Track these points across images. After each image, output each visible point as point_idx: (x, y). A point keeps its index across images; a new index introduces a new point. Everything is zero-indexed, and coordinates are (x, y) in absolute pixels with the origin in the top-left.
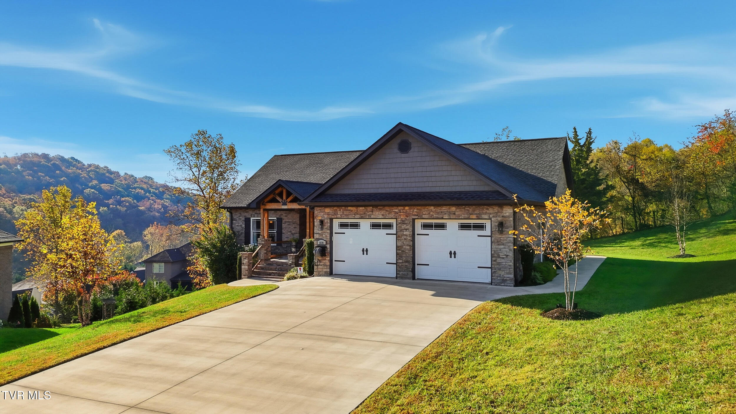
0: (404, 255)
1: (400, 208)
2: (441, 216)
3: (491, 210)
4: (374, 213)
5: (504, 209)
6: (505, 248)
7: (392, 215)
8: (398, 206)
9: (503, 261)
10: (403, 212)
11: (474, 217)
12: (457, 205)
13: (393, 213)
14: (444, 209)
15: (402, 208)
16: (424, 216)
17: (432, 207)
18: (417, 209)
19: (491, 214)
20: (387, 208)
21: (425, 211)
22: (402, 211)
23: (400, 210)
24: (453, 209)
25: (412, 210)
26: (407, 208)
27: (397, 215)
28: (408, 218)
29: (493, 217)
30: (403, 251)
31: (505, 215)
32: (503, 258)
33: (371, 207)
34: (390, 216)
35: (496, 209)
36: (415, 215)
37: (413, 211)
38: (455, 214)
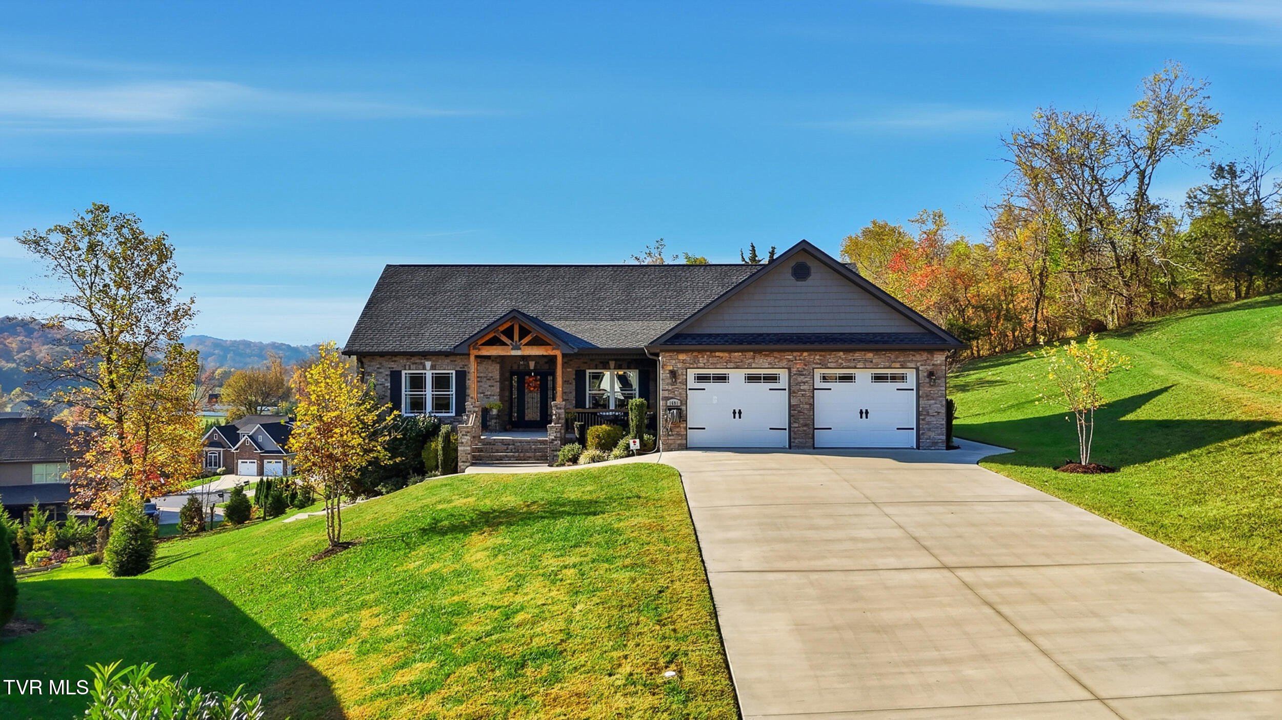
0: (802, 417)
1: (795, 354)
2: (852, 365)
3: (918, 357)
4: (756, 361)
5: (935, 356)
6: (936, 403)
7: (784, 363)
8: (792, 351)
9: (933, 419)
10: (800, 360)
11: (898, 365)
12: (876, 351)
13: (785, 361)
14: (857, 355)
15: (799, 354)
16: (829, 365)
17: (841, 353)
18: (820, 356)
19: (918, 361)
20: (776, 354)
21: (831, 358)
22: (798, 358)
23: (795, 357)
24: (870, 355)
25: (812, 357)
26: (805, 354)
27: (791, 363)
28: (806, 368)
29: (922, 365)
30: (800, 412)
31: (936, 363)
32: (933, 416)
33: (752, 353)
34: (781, 365)
35: (925, 355)
36: (817, 363)
37: (814, 358)
38: (872, 362)
